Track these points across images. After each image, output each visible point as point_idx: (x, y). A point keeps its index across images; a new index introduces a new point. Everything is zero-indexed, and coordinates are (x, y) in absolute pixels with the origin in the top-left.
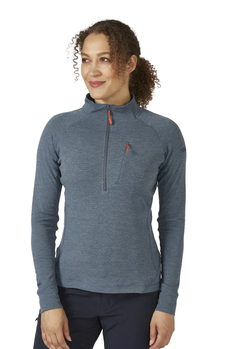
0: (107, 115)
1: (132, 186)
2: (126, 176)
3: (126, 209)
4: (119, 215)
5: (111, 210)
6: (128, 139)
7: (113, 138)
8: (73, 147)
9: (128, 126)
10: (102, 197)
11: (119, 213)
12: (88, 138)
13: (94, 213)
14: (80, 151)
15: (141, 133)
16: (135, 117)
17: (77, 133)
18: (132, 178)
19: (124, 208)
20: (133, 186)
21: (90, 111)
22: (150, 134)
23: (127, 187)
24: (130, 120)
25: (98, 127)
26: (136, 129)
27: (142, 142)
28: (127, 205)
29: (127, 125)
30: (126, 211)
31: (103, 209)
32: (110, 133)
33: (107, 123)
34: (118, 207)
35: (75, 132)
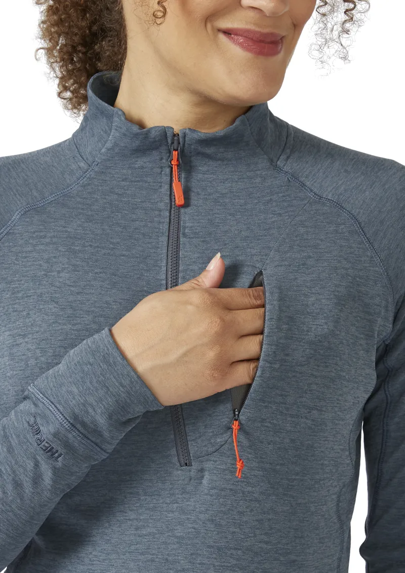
0: (168, 170)
1: (287, 440)
2: (270, 402)
3: (266, 534)
4: (238, 560)
5: (212, 543)
6: (255, 258)
7: (196, 255)
8: (41, 295)
9: (249, 206)
10: (177, 491)
11: (239, 552)
12: (97, 261)
13: (142, 554)
14: (69, 311)
15: (302, 230)
16: (276, 167)
17: (54, 240)
18: (287, 409)
19: (258, 532)
20: (293, 441)
21: (103, 150)
22: (337, 231)
23: (271, 447)
24: (258, 180)
25: (134, 216)
26: (280, 215)
27: (310, 262)
28: (269, 520)
29: (246, 204)
30: (267, 543)
31: (177, 537)
32: (182, 239)
33: (168, 201)
34: (237, 530)
35: (45, 237)
